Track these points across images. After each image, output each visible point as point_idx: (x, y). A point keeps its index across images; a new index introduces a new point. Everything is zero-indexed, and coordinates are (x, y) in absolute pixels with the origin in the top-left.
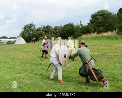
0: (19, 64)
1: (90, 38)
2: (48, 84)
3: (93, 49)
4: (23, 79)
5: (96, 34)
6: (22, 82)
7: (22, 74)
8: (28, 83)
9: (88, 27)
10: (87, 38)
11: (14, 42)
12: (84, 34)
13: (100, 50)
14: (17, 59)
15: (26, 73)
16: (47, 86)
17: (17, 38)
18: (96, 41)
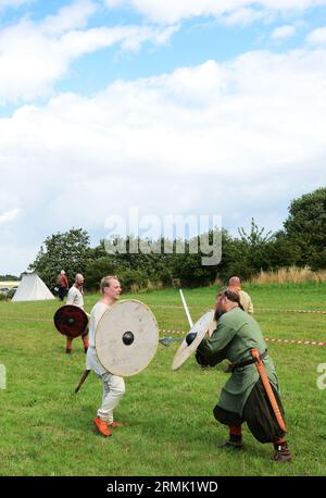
0: (28, 371)
1: (282, 287)
2: (129, 445)
3: (294, 324)
4: (41, 423)
5: (306, 271)
6: (39, 437)
7: (37, 407)
8: (58, 441)
9: (277, 245)
10: (274, 287)
11: (11, 294)
12: (265, 270)
13: (320, 330)
14: (23, 354)
15: (53, 406)
16: (126, 453)
17: (20, 279)
18: (304, 297)
